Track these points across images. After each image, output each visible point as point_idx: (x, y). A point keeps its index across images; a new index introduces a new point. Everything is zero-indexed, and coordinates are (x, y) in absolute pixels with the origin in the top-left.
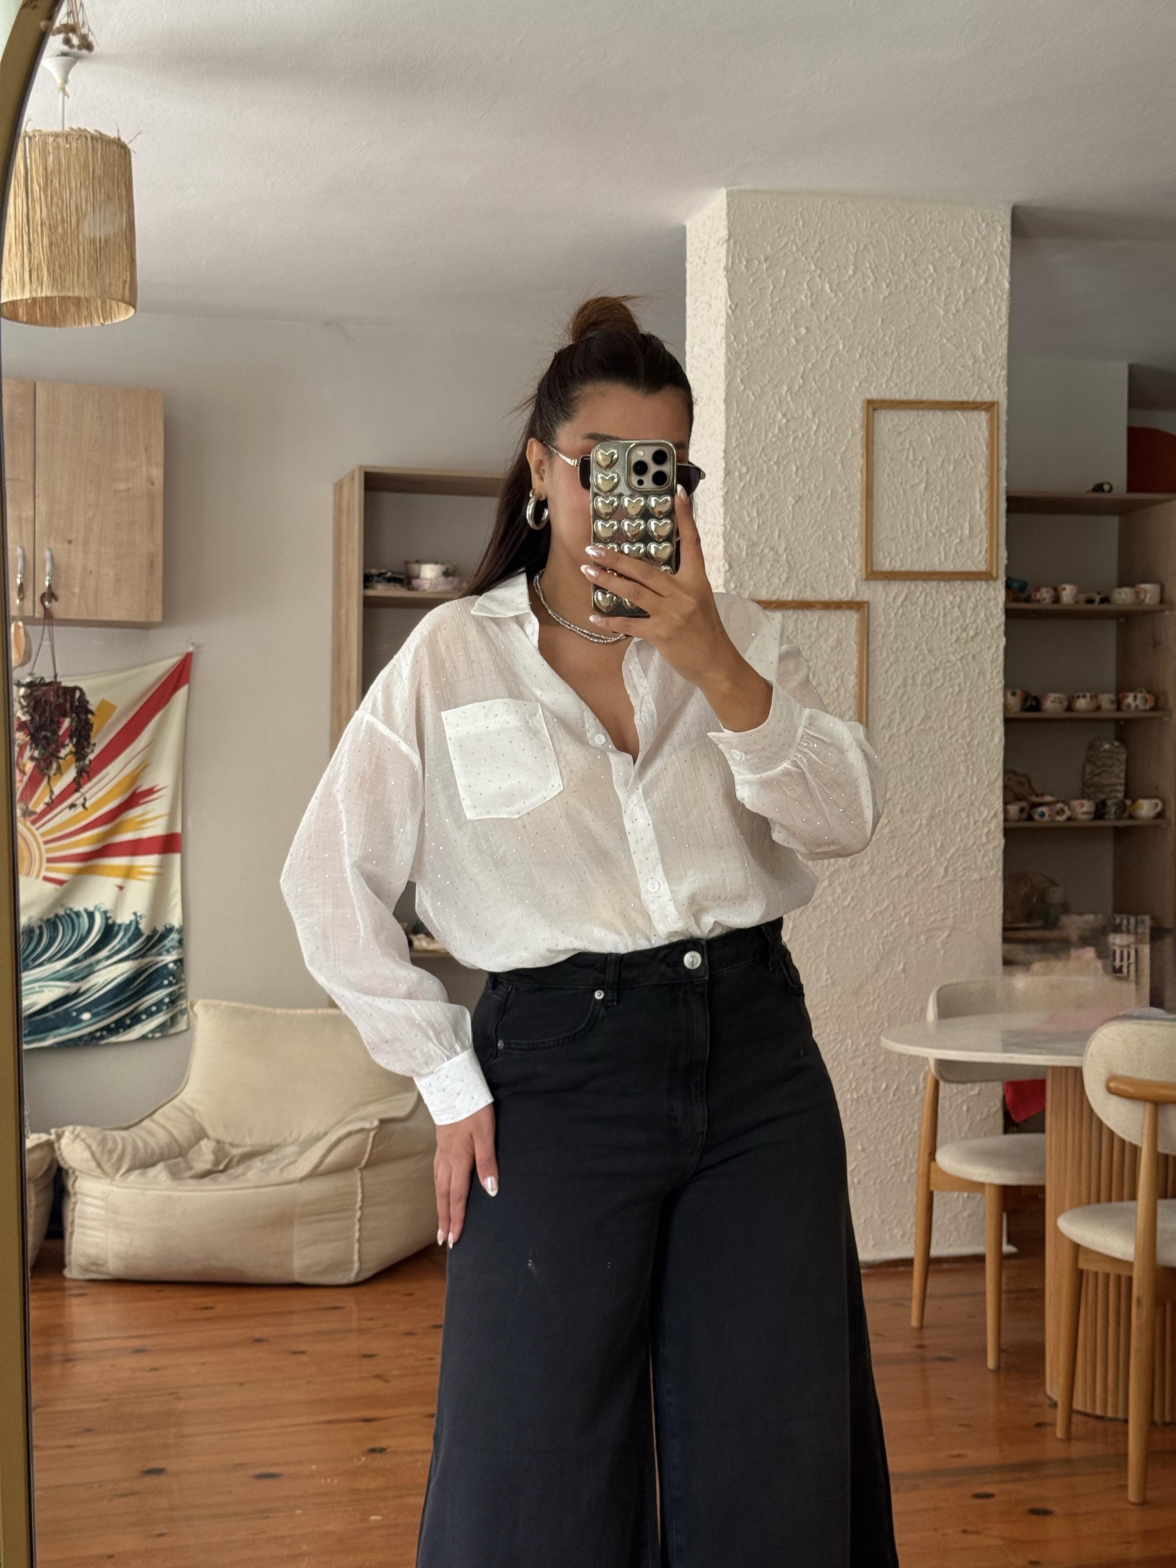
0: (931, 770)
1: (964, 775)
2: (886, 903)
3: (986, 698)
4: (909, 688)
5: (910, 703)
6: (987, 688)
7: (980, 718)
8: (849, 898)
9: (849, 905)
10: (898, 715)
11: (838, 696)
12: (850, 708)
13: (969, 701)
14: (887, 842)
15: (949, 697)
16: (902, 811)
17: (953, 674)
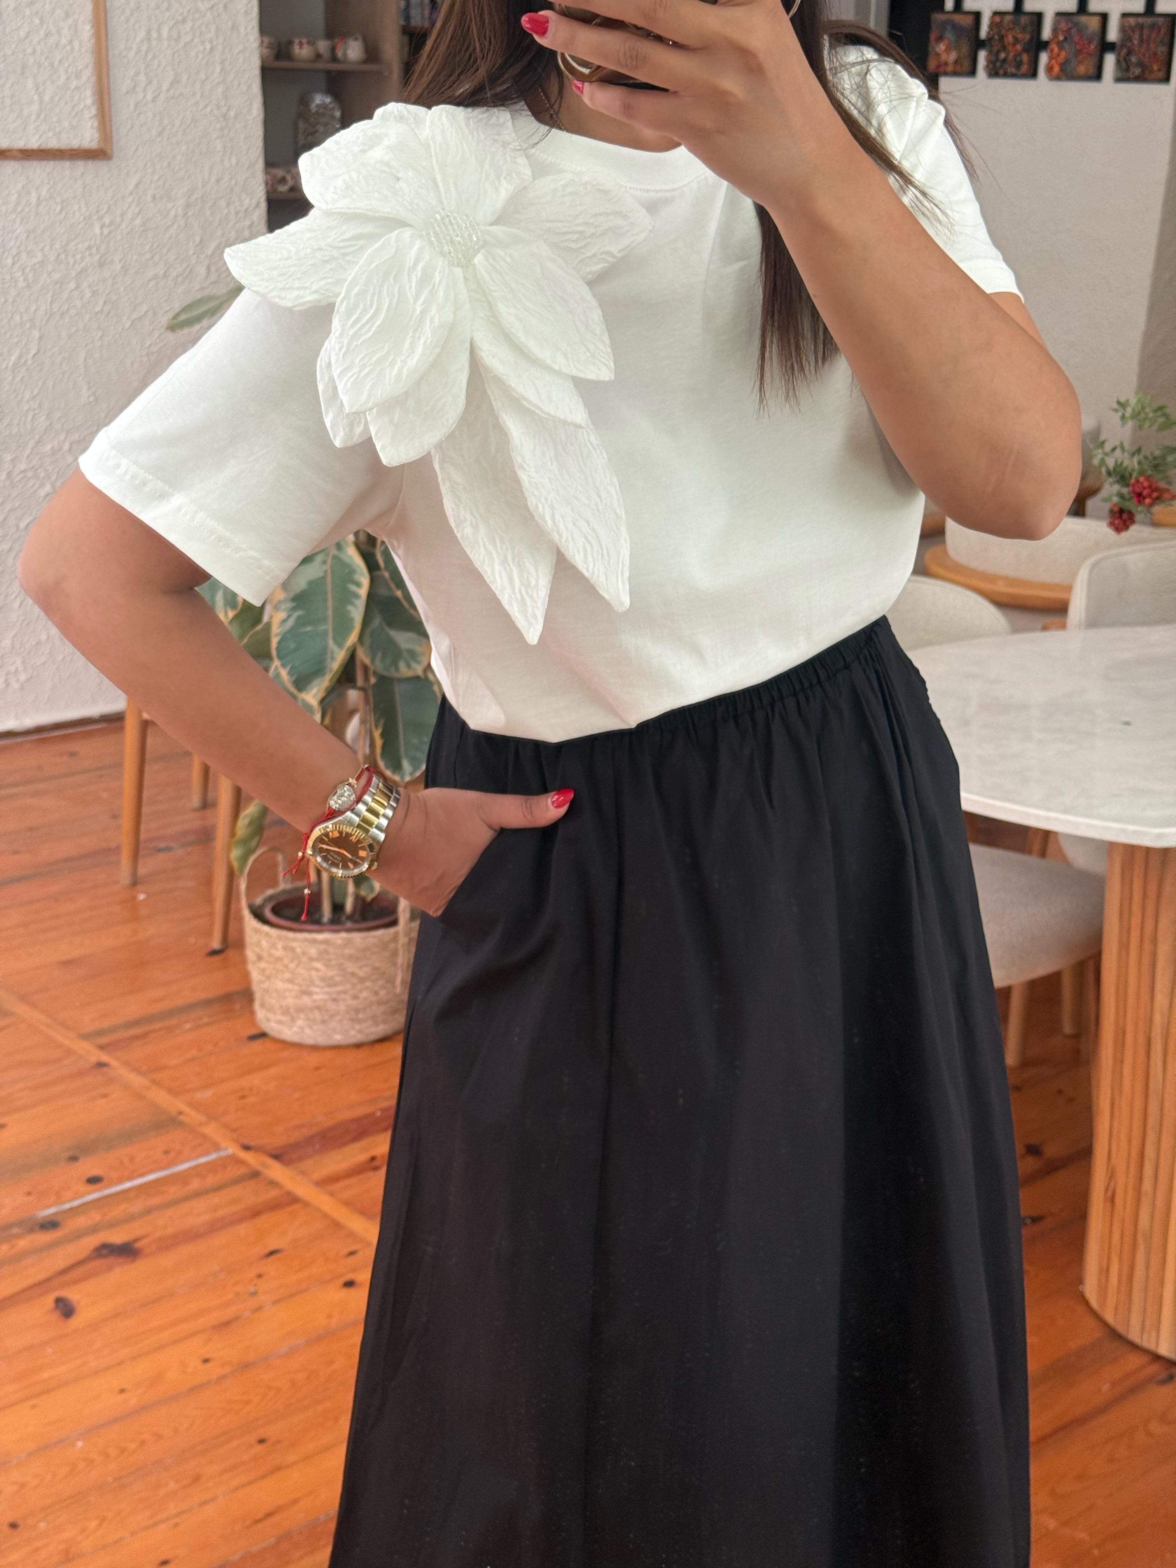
0: (184, 148)
1: (221, 154)
2: (144, 308)
3: (241, 60)
4: (154, 43)
5: (156, 62)
6: (241, 47)
7: (236, 83)
8: (101, 303)
9: (102, 311)
10: (142, 78)
11: (72, 49)
12: (87, 67)
13: (222, 62)
14: (140, 236)
15: (200, 56)
16: (154, 198)
17: (203, 28)
